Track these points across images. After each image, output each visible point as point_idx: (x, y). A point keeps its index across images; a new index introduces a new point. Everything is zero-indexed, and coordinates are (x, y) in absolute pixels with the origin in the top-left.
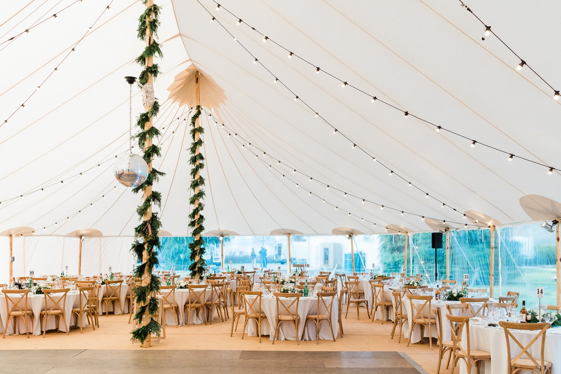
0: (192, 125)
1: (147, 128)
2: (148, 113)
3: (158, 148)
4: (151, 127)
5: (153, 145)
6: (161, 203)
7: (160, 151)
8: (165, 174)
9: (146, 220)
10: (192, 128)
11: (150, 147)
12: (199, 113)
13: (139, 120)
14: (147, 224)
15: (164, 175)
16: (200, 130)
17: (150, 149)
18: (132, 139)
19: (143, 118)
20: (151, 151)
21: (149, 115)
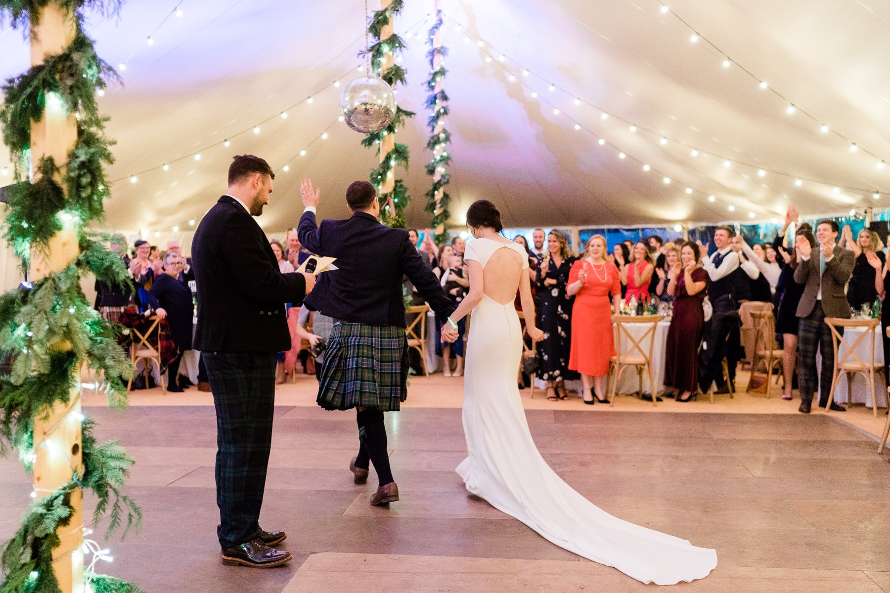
0: (428, 44)
1: (384, 36)
2: (386, 10)
3: (403, 70)
4: (391, 34)
5: (395, 65)
6: (409, 163)
7: (406, 76)
8: (414, 114)
9: (386, 193)
10: (428, 48)
11: (391, 68)
12: (441, 22)
13: (372, 22)
14: (389, 198)
15: (413, 116)
16: (442, 51)
17: (392, 71)
18: (361, 56)
19: (380, 18)
20: (393, 75)
21: (387, 14)
